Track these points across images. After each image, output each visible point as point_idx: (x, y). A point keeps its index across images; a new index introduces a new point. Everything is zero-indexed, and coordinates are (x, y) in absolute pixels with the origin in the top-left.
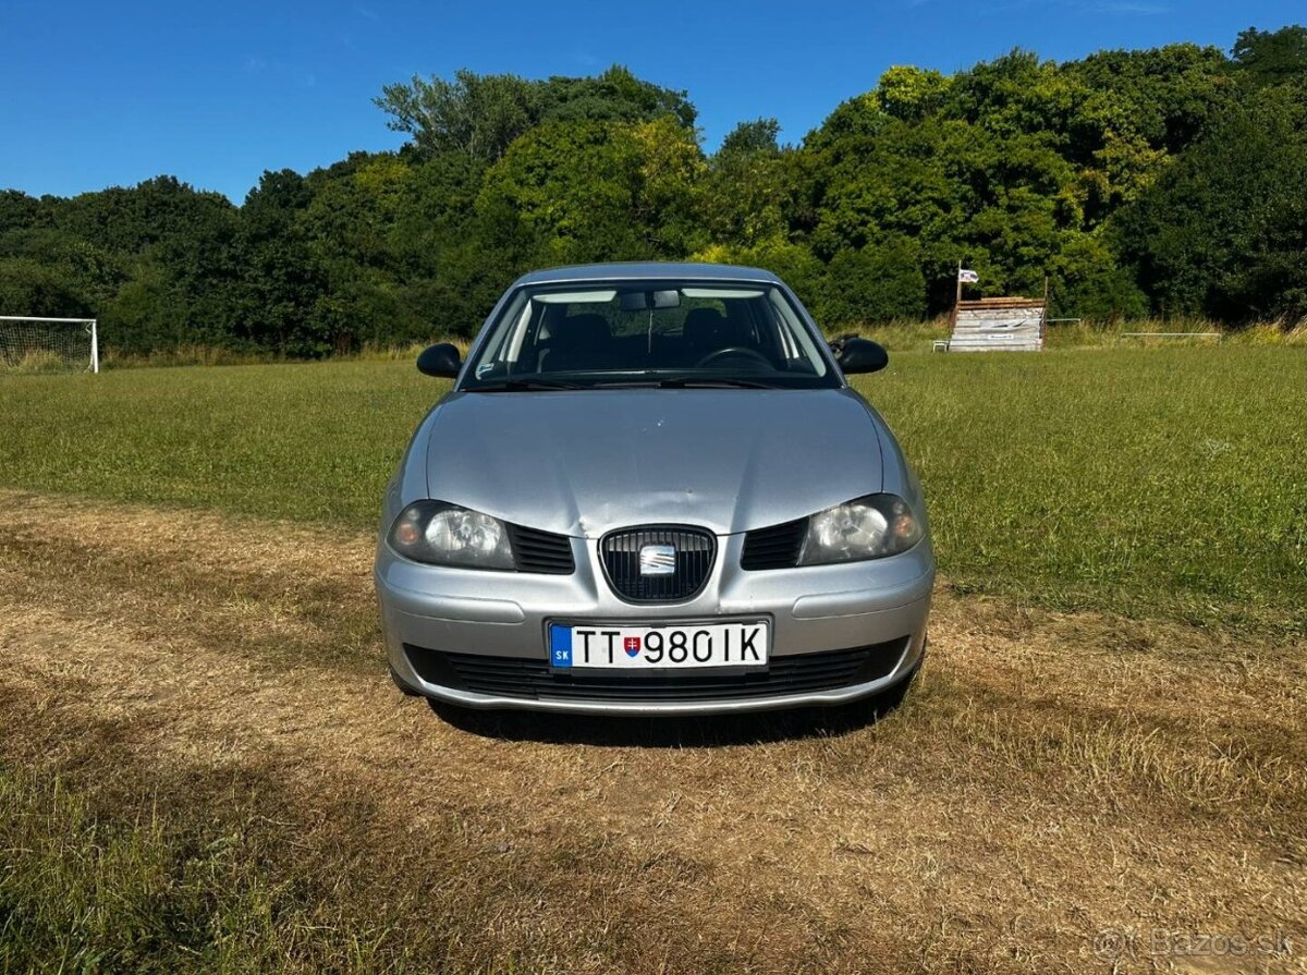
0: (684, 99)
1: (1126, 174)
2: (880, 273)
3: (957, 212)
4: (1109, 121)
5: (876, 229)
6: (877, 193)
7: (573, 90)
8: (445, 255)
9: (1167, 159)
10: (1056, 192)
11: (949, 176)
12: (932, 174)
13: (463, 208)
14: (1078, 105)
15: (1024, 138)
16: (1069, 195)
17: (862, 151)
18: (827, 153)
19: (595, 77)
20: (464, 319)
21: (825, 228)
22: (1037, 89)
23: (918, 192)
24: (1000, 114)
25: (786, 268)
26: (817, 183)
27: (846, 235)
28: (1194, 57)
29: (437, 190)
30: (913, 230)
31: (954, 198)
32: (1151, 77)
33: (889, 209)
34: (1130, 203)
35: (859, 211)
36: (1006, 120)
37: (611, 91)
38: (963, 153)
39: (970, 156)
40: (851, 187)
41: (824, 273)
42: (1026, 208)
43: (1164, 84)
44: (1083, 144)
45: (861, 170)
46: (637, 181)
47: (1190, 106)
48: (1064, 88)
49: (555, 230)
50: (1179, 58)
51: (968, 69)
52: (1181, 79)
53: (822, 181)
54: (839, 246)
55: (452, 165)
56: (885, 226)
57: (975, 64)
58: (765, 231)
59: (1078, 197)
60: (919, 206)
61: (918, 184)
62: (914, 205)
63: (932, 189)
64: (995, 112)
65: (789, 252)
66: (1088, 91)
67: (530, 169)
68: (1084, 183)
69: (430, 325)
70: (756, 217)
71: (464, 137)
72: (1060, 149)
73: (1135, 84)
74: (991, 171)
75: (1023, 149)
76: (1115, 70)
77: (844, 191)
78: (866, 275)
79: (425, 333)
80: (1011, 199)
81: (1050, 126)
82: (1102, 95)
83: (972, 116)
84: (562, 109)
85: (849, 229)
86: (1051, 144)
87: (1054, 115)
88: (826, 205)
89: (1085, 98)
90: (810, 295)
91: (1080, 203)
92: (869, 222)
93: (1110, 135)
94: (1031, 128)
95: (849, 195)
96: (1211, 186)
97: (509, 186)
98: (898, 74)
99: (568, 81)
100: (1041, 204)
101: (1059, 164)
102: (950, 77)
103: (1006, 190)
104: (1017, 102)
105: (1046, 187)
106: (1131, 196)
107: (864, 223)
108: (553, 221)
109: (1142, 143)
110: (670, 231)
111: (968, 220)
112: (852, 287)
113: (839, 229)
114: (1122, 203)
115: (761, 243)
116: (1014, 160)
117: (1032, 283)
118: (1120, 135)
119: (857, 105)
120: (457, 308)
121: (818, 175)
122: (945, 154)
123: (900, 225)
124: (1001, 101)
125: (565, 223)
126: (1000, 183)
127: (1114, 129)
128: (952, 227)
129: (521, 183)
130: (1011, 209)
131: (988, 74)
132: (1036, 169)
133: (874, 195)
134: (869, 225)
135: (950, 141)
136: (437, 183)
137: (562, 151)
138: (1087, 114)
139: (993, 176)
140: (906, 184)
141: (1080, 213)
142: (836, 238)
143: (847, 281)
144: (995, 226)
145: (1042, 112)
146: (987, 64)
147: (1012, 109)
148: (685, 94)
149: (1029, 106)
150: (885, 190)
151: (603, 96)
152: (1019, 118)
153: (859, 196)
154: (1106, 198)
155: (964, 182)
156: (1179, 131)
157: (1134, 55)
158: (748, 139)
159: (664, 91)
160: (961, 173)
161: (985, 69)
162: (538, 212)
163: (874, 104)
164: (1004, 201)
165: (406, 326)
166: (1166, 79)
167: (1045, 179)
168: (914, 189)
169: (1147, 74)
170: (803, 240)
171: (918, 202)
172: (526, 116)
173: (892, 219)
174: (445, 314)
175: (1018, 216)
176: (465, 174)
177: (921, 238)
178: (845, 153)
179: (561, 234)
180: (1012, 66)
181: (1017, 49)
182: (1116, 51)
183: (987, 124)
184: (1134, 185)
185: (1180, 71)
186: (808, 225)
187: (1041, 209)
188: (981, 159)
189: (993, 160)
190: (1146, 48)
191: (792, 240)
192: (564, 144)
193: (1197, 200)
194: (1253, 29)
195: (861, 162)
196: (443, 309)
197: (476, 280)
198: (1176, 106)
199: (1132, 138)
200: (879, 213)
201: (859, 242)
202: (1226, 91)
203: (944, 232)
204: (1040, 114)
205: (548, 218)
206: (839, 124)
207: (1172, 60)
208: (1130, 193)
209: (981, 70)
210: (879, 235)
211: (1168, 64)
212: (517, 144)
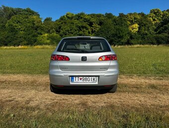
1: (96, 28)
5: (68, 33)
9: (100, 27)
11: (76, 27)
13: (3, 26)
14: (90, 19)
18: (60, 22)
21: (61, 32)
22: (85, 17)
25: (56, 37)
28: (102, 15)
31: (77, 30)
37: (27, 11)
39: (78, 25)
44: (91, 24)
45: (65, 25)
46: (34, 24)
47: (102, 21)
48: (88, 17)
53: (60, 26)
58: (53, 32)
67: (15, 21)
73: (96, 18)
74: (81, 27)
76: (94, 16)
82: (93, 19)
83: (78, 20)
85: (64, 33)
86: (87, 24)
88: (61, 29)
91: (91, 31)
93: (94, 23)
94: (85, 22)
95: (64, 28)
98: (69, 13)
99: (20, 9)
102: (75, 14)
103: (83, 29)
105: (87, 29)
108: (20, 29)
109: (97, 25)
110: (39, 31)
116: (83, 25)
122: (75, 24)
123: (71, 33)
128: (77, 33)
131: (79, 15)
132: (86, 27)
133: (67, 29)
147: (83, 19)
148: (38, 13)
154: (94, 31)
156: (101, 24)
157: (96, 14)
158: (48, 20)
159: (35, 12)
163: (66, 17)
168: (72, 28)
172: (14, 13)
175: (84, 32)
176: (3, 21)
178: (63, 23)
181: (82, 12)
187: (87, 32)
191: (57, 34)
192: (21, 18)
193: (103, 31)
194: (107, 13)
196: (3, 41)
197: (8, 37)
202: (105, 19)
204: (86, 20)
206: (62, 19)
211: (99, 16)
212: (13, 17)
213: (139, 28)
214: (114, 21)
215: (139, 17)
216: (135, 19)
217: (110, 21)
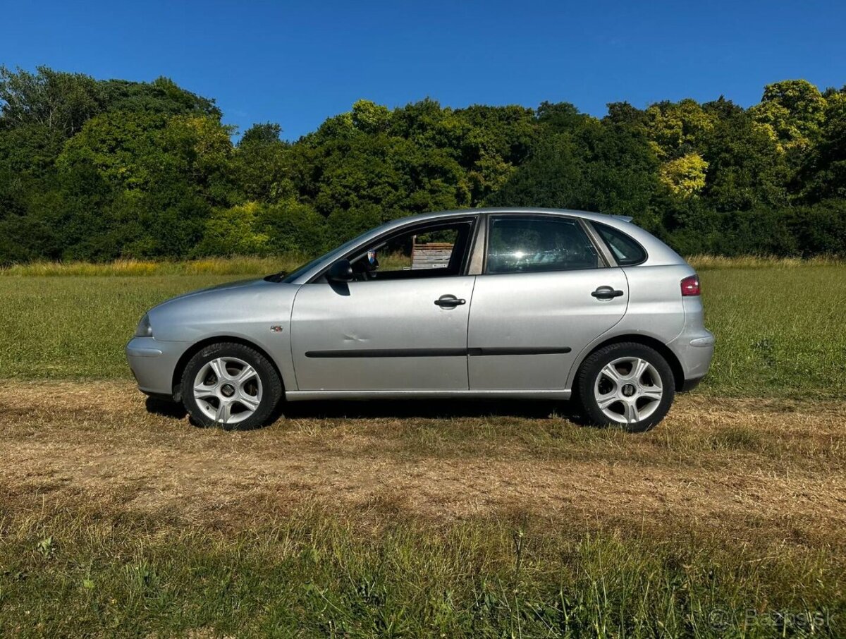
0: (213, 104)
1: (492, 175)
2: (360, 225)
3: (402, 192)
4: (482, 144)
5: (356, 199)
6: (355, 177)
7: (131, 90)
8: (36, 199)
9: (512, 169)
10: (456, 183)
11: (397, 169)
13: (45, 165)
14: (466, 134)
15: (437, 151)
16: (463, 185)
17: (344, 150)
18: (321, 149)
19: (149, 82)
20: (56, 246)
21: (324, 196)
22: (444, 123)
23: (379, 178)
24: (423, 135)
25: (300, 219)
26: (316, 167)
27: (338, 201)
28: (522, 113)
29: (23, 151)
30: (377, 200)
31: (400, 183)
32: (501, 122)
33: (363, 187)
34: (494, 191)
35: (345, 187)
36: (427, 139)
37: (161, 94)
38: (404, 156)
39: (408, 158)
40: (339, 171)
41: (324, 224)
42: (440, 191)
43: (508, 127)
44: (469, 157)
45: (344, 161)
46: (192, 156)
47: (523, 140)
48: (458, 124)
49: (125, 184)
50: (515, 113)
51: (403, 107)
52: (516, 124)
53: (319, 166)
54: (333, 207)
55: (35, 134)
56: (361, 197)
57: (406, 104)
58: (285, 194)
59: (468, 187)
60: (380, 186)
61: (379, 173)
62: (377, 185)
63: (388, 177)
64: (419, 134)
65: (301, 209)
66: (471, 127)
67: (103, 142)
68: (471, 179)
69: (27, 250)
70: (278, 185)
71: (43, 114)
72: (456, 158)
73: (494, 125)
74: (420, 168)
75: (438, 157)
76: (484, 116)
77: (334, 174)
78: (352, 226)
79: (24, 255)
80: (432, 186)
81: (451, 145)
82: (478, 130)
83: (406, 136)
84: (124, 101)
85: (340, 197)
86: (452, 155)
87: (453, 139)
88: (323, 182)
89: (469, 130)
90: (318, 237)
91: (469, 190)
92: (351, 194)
93: (483, 153)
94: (441, 145)
95: (338, 177)
96: (536, 185)
97: (86, 151)
98: (364, 105)
99: (126, 83)
100: (448, 190)
101: (457, 167)
102: (392, 111)
103: (429, 180)
104: (432, 129)
105: (451, 180)
106: (496, 188)
107: (348, 194)
108: (124, 178)
109: (500, 159)
110: (216, 190)
111: (408, 196)
112: (344, 233)
113: (333, 196)
114: (491, 192)
115: (282, 202)
116: (433, 163)
117: (446, 235)
118: (488, 153)
119: (340, 121)
120: (49, 238)
121: (316, 162)
122: (394, 156)
123: (370, 198)
124: (423, 127)
125: (133, 180)
126: (425, 176)
127: (485, 150)
128: (399, 200)
129: (97, 150)
130: (432, 192)
131: (414, 110)
132: (445, 169)
133: (353, 178)
134: (351, 196)
135: (396, 148)
136: (22, 145)
137: (130, 131)
138: (471, 140)
139: (421, 171)
140: (372, 172)
141: (469, 195)
142: (332, 203)
143: (341, 229)
144: (424, 201)
145: (447, 137)
146: (413, 105)
147: (430, 133)
148: (214, 101)
149: (440, 132)
150: (360, 175)
151: (155, 96)
152: (433, 138)
153: (345, 178)
154: (482, 189)
155: (405, 174)
156: (517, 153)
157: (492, 109)
158: (259, 135)
159: (199, 98)
160: (404, 169)
161: (412, 107)
162: (110, 171)
163: (349, 122)
164: (428, 186)
165: (9, 251)
166: (509, 124)
167: (450, 175)
168: (377, 176)
169: (500, 120)
170: (309, 202)
171: (379, 184)
172: (96, 103)
173: (365, 193)
174: (39, 241)
175: (437, 196)
176: (46, 141)
177: (382, 206)
178: (333, 150)
179: (131, 188)
180: (428, 108)
181: (428, 97)
182: (483, 106)
183: (416, 141)
184: (497, 182)
185: (516, 120)
186: (313, 194)
187: (448, 192)
188: (416, 160)
189: (422, 162)
190: (497, 106)
191: (302, 201)
192: (131, 126)
193: (530, 192)
194: (547, 102)
195: (344, 157)
196: (38, 238)
197: (67, 218)
198: (515, 139)
199: (494, 156)
200: (357, 189)
201: (346, 205)
202: (539, 133)
203: (396, 203)
204: (444, 139)
205: (119, 176)
206: (328, 130)
207: (511, 114)
208: (495, 186)
209: (409, 108)
210: (358, 202)
211: (510, 116)
212: (91, 123)
213: (710, 175)
214: (587, 139)
215: (706, 123)
216: (687, 129)
217: (564, 141)
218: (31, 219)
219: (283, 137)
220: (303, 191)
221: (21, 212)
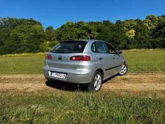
0: (40, 23)
4: (92, 29)
8: (7, 42)
9: (98, 33)
12: (74, 34)
13: (8, 35)
17: (65, 31)
18: (61, 31)
19: (28, 19)
20: (11, 51)
21: (62, 40)
22: (84, 25)
28: (99, 23)
31: (76, 37)
34: (95, 38)
35: (66, 38)
38: (77, 32)
45: (66, 33)
46: (36, 33)
47: (100, 28)
48: (87, 25)
51: (77, 22)
52: (98, 25)
53: (61, 34)
55: (6, 29)
58: (54, 40)
63: (74, 36)
66: (90, 26)
67: (19, 31)
68: (90, 36)
70: (53, 38)
71: (8, 26)
72: (87, 32)
73: (94, 25)
74: (80, 34)
75: (84, 32)
76: (92, 24)
77: (64, 35)
83: (77, 28)
88: (62, 37)
91: (90, 38)
93: (92, 31)
94: (84, 29)
97: (16, 33)
98: (69, 22)
99: (24, 19)
100: (86, 38)
102: (74, 23)
103: (82, 36)
105: (86, 36)
108: (23, 37)
109: (95, 32)
110: (41, 39)
119: (64, 25)
120: (9, 49)
122: (75, 32)
124: (80, 26)
132: (85, 34)
135: (75, 30)
138: (90, 28)
140: (71, 35)
146: (79, 22)
147: (82, 27)
150: (69, 36)
151: (29, 22)
153: (66, 36)
154: (92, 38)
156: (99, 31)
157: (94, 22)
158: (49, 28)
160: (77, 34)
163: (66, 25)
171: (72, 37)
172: (18, 24)
176: (8, 31)
179: (25, 39)
180: (82, 22)
183: (79, 29)
184: (95, 36)
186: (60, 39)
188: (79, 32)
191: (58, 41)
192: (25, 27)
196: (7, 50)
197: (12, 45)
198: (98, 28)
200: (68, 38)
202: (103, 27)
204: (85, 28)
206: (62, 27)
211: (97, 23)
212: (17, 27)
213: (136, 34)
214: (112, 27)
215: (135, 23)
216: (131, 25)
217: (108, 28)
218: (6, 46)
219: (54, 29)
220: (58, 39)
221: (4, 45)
